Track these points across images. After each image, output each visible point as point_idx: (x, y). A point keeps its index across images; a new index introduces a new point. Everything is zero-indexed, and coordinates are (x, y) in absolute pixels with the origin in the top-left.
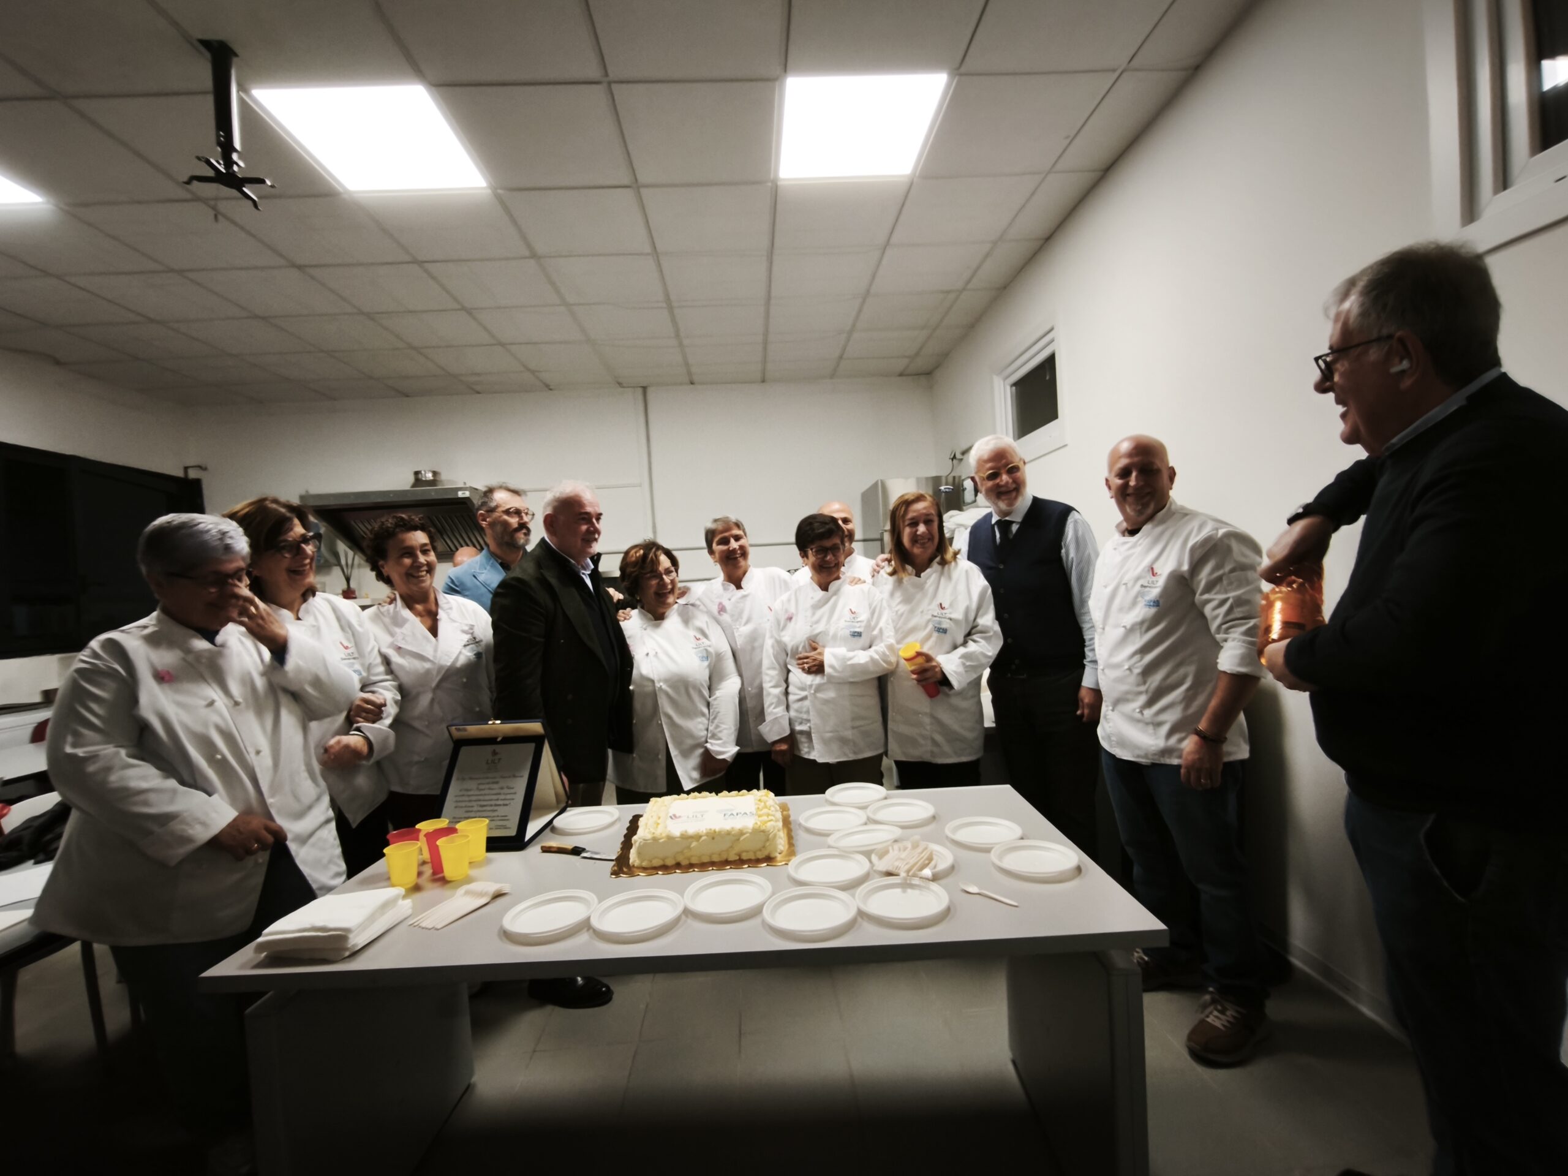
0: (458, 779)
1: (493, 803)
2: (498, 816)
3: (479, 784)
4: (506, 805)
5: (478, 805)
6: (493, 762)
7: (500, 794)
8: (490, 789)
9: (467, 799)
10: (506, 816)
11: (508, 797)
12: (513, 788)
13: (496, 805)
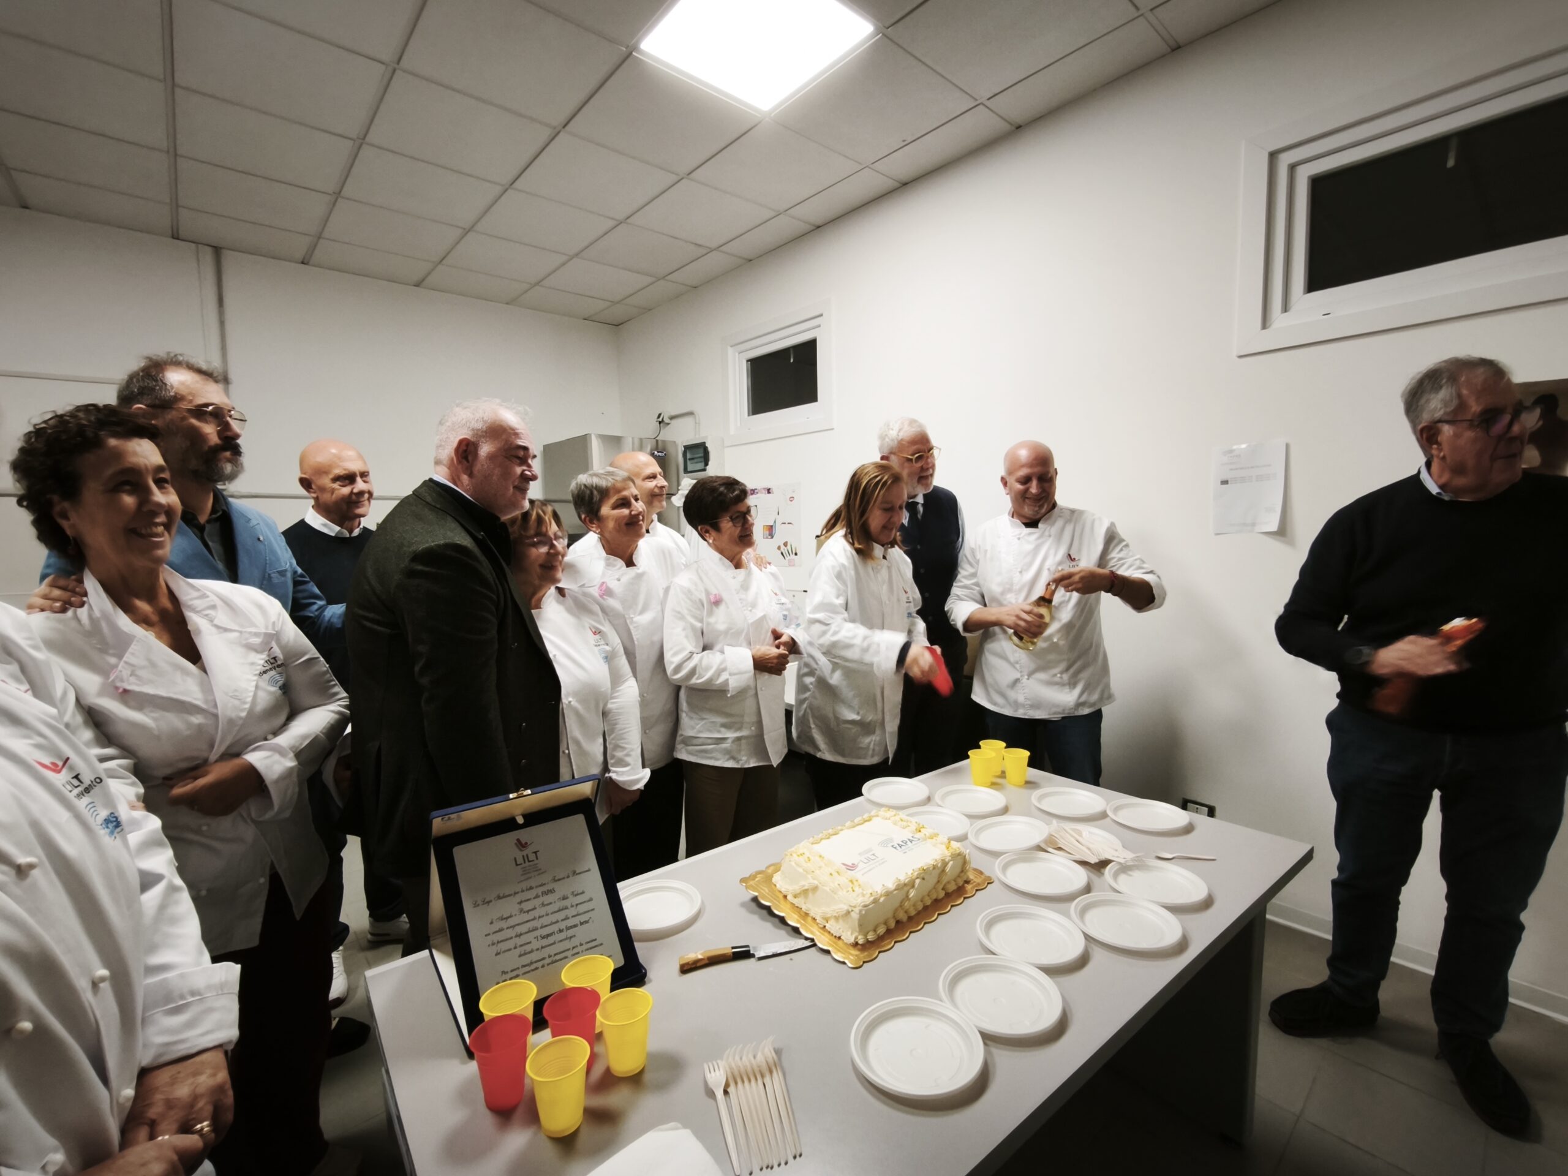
0: (476, 905)
1: (563, 925)
2: (581, 945)
3: (520, 903)
4: (587, 922)
5: (536, 938)
6: (526, 858)
7: (566, 908)
8: (543, 905)
9: (510, 933)
10: (595, 940)
11: (581, 908)
12: (583, 893)
13: (568, 928)
